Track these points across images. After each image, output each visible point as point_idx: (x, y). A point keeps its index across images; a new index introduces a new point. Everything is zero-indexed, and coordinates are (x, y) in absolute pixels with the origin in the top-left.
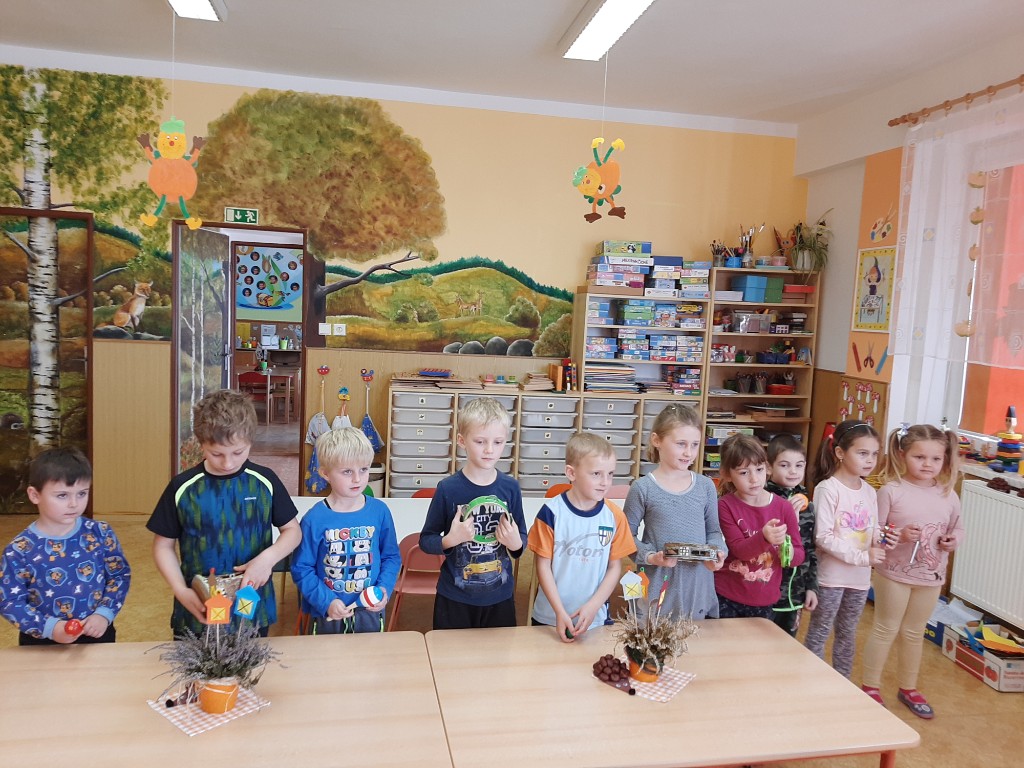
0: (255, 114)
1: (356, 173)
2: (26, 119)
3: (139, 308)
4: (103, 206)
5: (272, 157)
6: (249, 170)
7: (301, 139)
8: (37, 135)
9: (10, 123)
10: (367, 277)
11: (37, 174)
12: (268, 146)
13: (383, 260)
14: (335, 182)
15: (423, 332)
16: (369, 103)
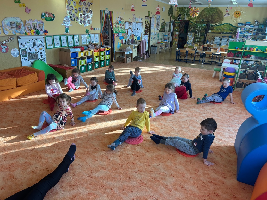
0: (205, 10)
1: (215, 15)
2: (185, 12)
3: (192, 29)
4: (190, 20)
5: (206, 14)
6: (204, 15)
7: (210, 12)
8: (186, 13)
9: (184, 12)
10: (214, 26)
11: (185, 17)
12: (206, 13)
13: (216, 24)
14: (212, 16)
15: (219, 31)
16: (218, 8)
